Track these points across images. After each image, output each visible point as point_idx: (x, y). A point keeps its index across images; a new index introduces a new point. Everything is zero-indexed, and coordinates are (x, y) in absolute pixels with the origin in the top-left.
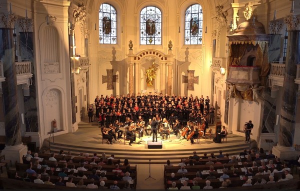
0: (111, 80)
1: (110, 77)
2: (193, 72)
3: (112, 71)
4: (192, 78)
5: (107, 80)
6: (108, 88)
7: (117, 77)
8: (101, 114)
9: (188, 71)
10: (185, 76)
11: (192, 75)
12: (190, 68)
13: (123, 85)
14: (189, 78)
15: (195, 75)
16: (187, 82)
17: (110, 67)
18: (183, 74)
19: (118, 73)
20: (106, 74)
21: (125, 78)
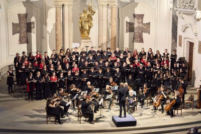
0: (24, 29)
1: (22, 25)
2: (142, 16)
3: (26, 15)
4: (141, 25)
5: (18, 29)
6: (21, 42)
7: (32, 26)
8: (29, 79)
9: (134, 16)
10: (130, 23)
11: (140, 21)
12: (138, 11)
13: (41, 37)
14: (136, 25)
15: (145, 21)
16: (134, 31)
17: (23, 11)
18: (127, 19)
19: (33, 19)
20: (17, 21)
21: (44, 26)
